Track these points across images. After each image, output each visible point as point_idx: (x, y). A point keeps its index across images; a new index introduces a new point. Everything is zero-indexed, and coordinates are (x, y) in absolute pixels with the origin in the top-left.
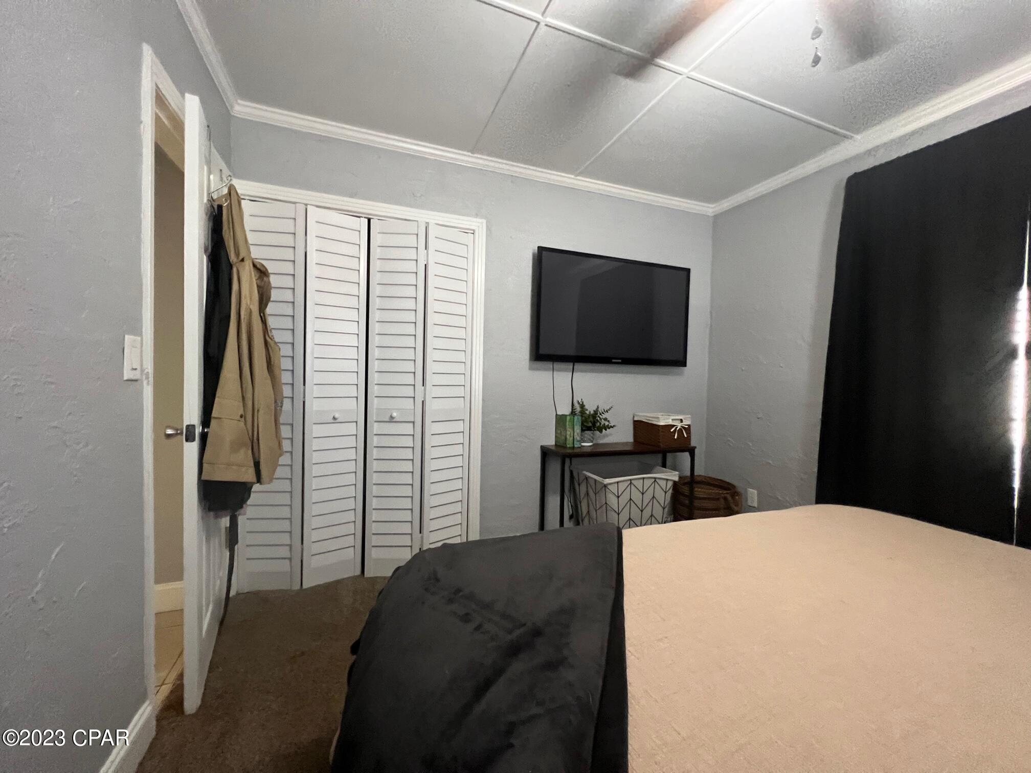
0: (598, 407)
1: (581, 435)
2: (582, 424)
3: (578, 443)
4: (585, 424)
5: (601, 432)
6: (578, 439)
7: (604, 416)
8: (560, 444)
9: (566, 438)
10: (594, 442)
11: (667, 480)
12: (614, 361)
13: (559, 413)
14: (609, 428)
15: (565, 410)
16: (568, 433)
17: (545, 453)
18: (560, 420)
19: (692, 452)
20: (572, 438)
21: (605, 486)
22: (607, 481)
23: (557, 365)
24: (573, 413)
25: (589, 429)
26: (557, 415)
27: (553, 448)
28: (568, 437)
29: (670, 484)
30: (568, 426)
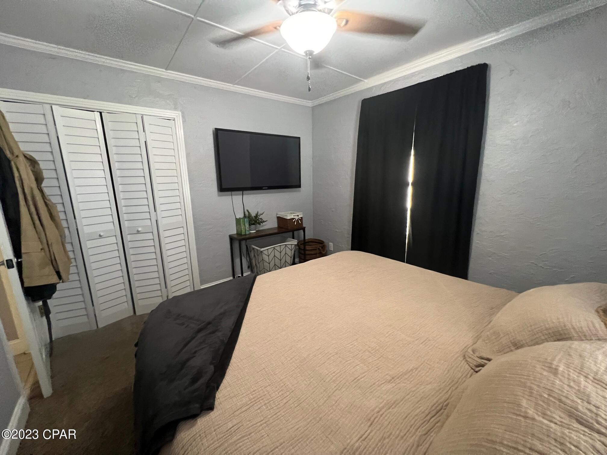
0: (258, 212)
1: (249, 228)
2: (249, 222)
3: (248, 232)
4: (251, 222)
5: (260, 224)
6: (248, 230)
7: (260, 217)
8: (239, 234)
9: (241, 231)
10: (257, 230)
11: (292, 245)
12: (263, 188)
13: (238, 217)
14: (264, 222)
15: (240, 215)
16: (242, 228)
17: (232, 238)
18: (238, 221)
19: (304, 229)
20: (244, 230)
21: (261, 252)
22: (262, 249)
23: (233, 193)
24: (245, 216)
25: (254, 224)
26: (236, 218)
27: (236, 236)
28: (242, 230)
29: (293, 246)
30: (242, 224)
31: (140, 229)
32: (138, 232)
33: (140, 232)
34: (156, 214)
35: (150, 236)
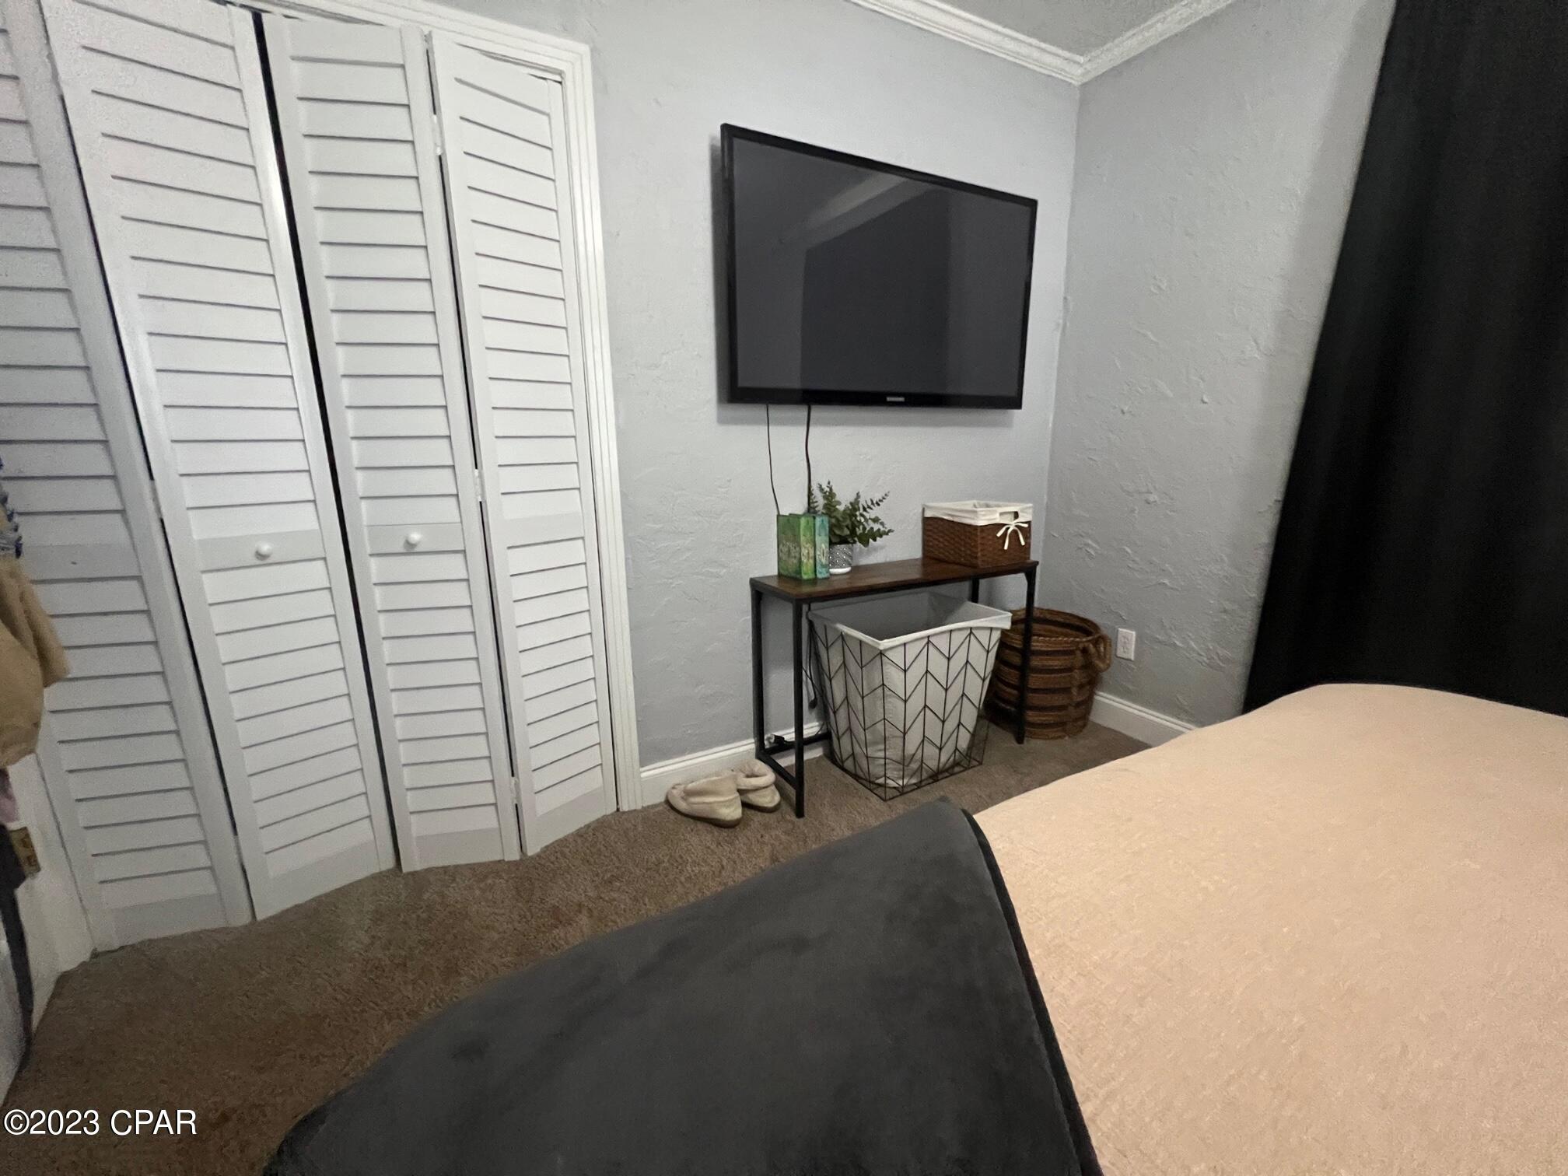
0: (858, 495)
1: (830, 553)
2: (831, 531)
3: (824, 570)
4: (838, 532)
5: (866, 543)
6: (824, 561)
7: (872, 514)
8: (789, 576)
9: (800, 561)
10: (854, 564)
11: (991, 629)
12: (889, 399)
13: (785, 512)
14: (881, 536)
15: (795, 504)
16: (805, 552)
17: (760, 593)
18: (787, 526)
19: (1031, 574)
20: (811, 561)
21: (881, 653)
22: (885, 644)
23: (776, 412)
24: (811, 510)
25: (843, 541)
26: (779, 515)
27: (774, 584)
28: (804, 560)
30: (802, 538)
31: (415, 537)
32: (410, 549)
33: (417, 550)
34: (481, 476)
35: (453, 567)
